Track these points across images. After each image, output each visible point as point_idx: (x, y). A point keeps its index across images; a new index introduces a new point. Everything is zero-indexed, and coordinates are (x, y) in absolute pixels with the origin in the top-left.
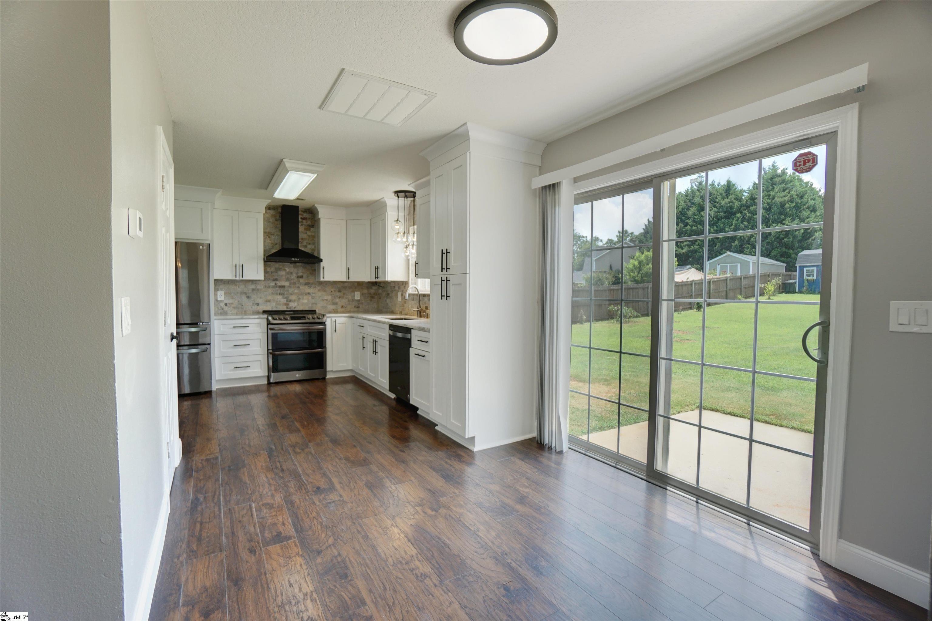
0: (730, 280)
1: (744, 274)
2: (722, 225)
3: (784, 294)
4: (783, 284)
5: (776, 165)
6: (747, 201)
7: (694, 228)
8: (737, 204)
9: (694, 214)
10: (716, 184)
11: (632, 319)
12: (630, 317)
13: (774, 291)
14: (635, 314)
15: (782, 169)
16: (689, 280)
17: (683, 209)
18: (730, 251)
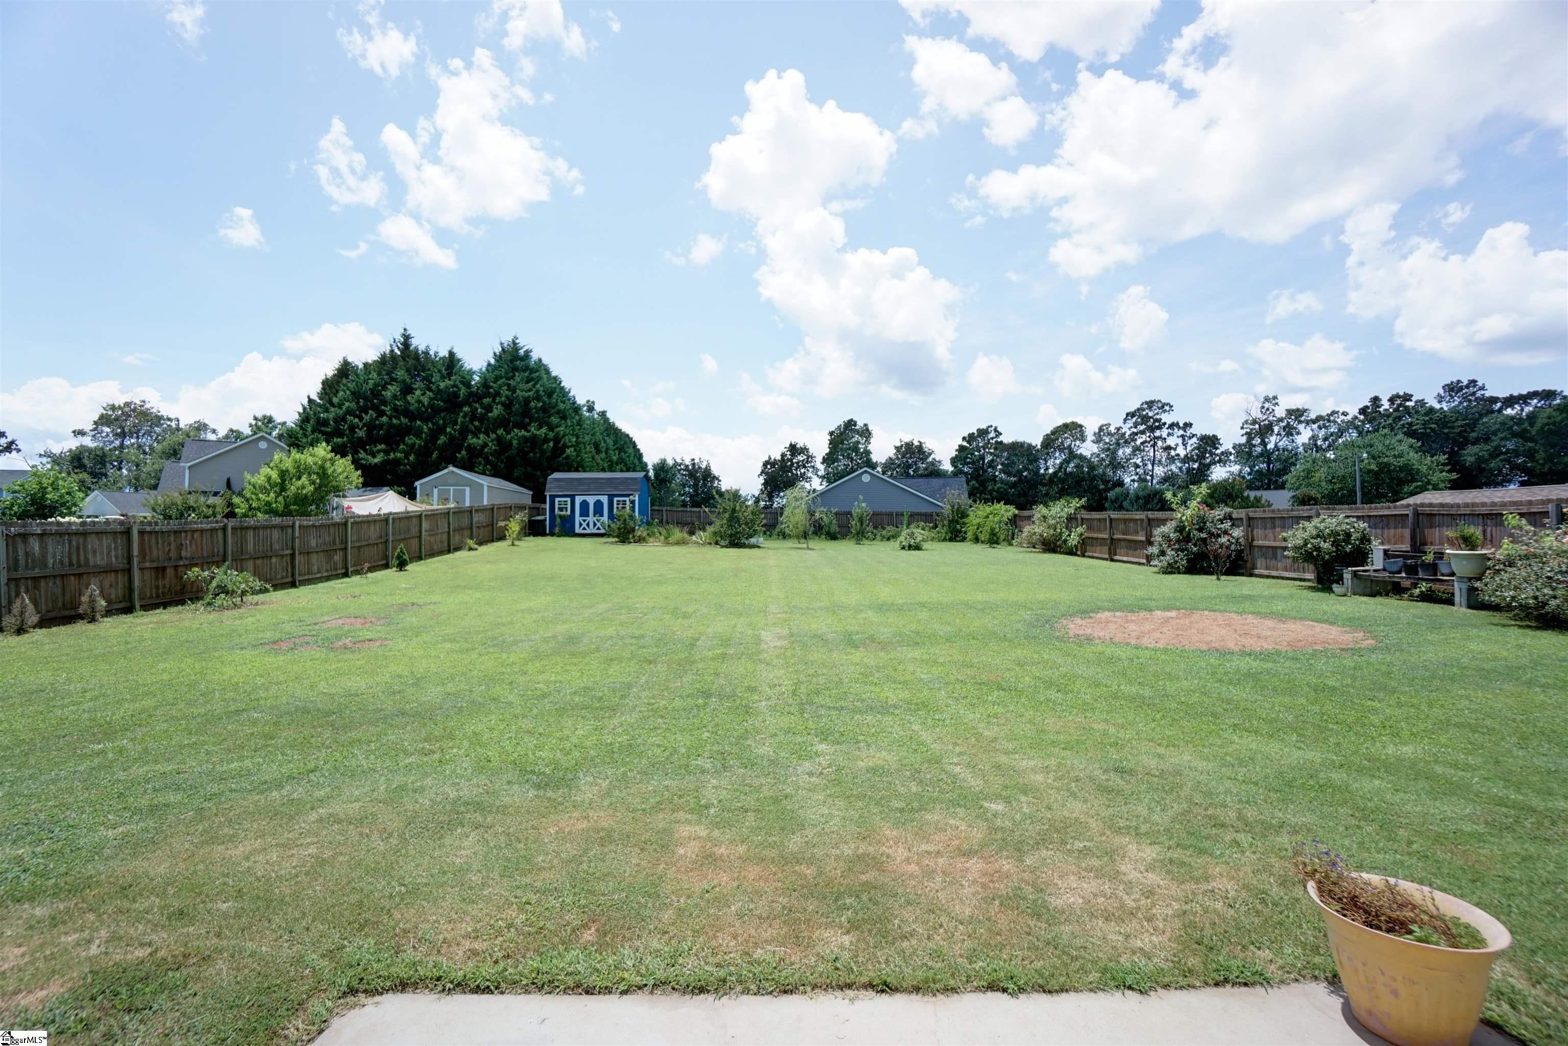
0: (454, 513)
1: (476, 505)
2: (441, 422)
3: (531, 538)
4: (530, 521)
5: (517, 341)
6: (478, 388)
7: (395, 421)
8: (463, 391)
9: (395, 397)
10: (432, 353)
11: (249, 598)
12: (244, 593)
13: (519, 533)
14: (257, 584)
15: (525, 349)
16: (382, 512)
17: (376, 385)
18: (454, 466)
